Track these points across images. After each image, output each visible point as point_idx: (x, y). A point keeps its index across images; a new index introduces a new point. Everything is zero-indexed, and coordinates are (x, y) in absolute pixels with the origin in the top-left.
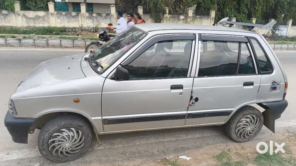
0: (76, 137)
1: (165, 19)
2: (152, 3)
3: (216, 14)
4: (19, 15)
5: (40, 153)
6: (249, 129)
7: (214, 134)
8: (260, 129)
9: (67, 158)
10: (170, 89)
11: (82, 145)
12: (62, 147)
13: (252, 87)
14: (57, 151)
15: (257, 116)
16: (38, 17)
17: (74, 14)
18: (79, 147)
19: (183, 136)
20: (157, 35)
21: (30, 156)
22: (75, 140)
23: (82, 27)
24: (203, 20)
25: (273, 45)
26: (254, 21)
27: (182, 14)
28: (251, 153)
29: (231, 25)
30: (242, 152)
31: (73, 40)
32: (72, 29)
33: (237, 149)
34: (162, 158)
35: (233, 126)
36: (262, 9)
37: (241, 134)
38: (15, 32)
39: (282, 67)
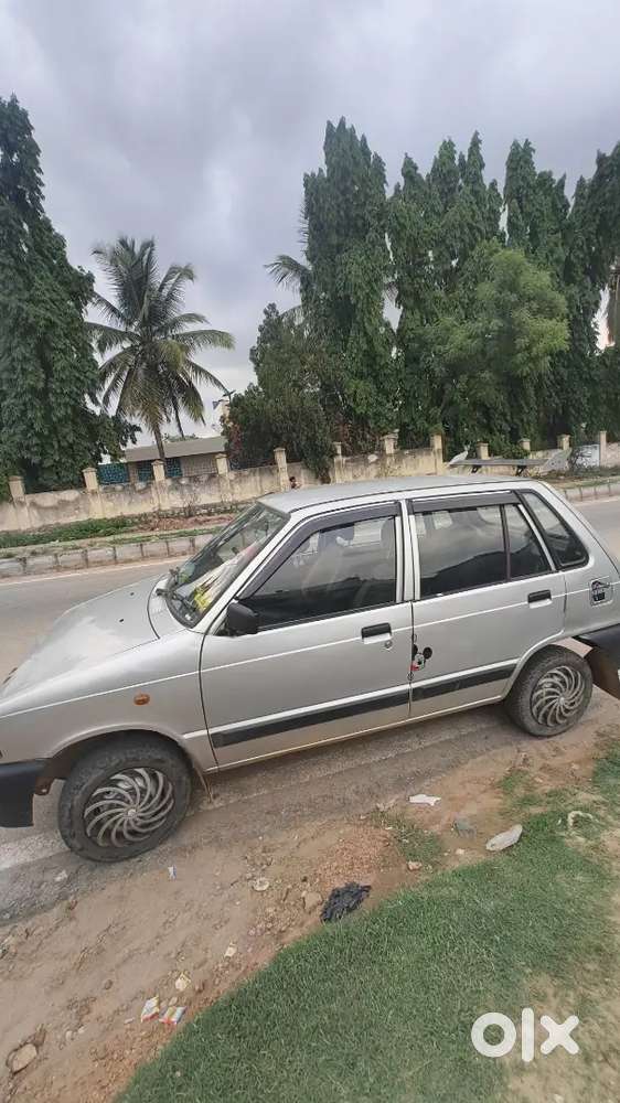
0: (150, 789)
1: (336, 468)
2: (304, 438)
3: (444, 442)
4: (22, 504)
5: (64, 845)
6: (562, 701)
7: (484, 726)
8: (587, 695)
9: (134, 848)
10: (360, 638)
11: (170, 807)
12: (119, 822)
13: (548, 602)
14: (108, 832)
15: (575, 668)
16: (64, 504)
17: (140, 485)
18: (162, 814)
19: (413, 744)
20: (309, 517)
21: (45, 854)
22: (151, 797)
23: (160, 510)
24: (419, 457)
25: (577, 490)
26: (527, 445)
27: (372, 452)
28: (578, 762)
29: (476, 468)
30: (555, 762)
31: (141, 542)
32: (139, 517)
33: (543, 756)
34: (367, 810)
35: (525, 700)
36: (538, 418)
37: (545, 716)
38: (15, 543)
39: (603, 543)
